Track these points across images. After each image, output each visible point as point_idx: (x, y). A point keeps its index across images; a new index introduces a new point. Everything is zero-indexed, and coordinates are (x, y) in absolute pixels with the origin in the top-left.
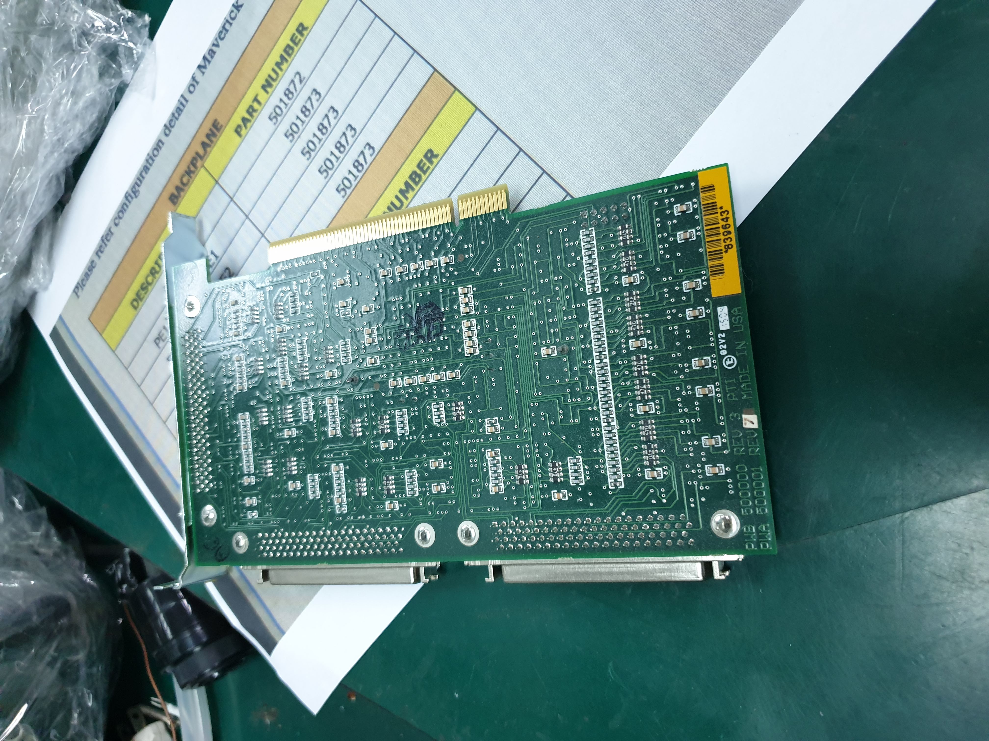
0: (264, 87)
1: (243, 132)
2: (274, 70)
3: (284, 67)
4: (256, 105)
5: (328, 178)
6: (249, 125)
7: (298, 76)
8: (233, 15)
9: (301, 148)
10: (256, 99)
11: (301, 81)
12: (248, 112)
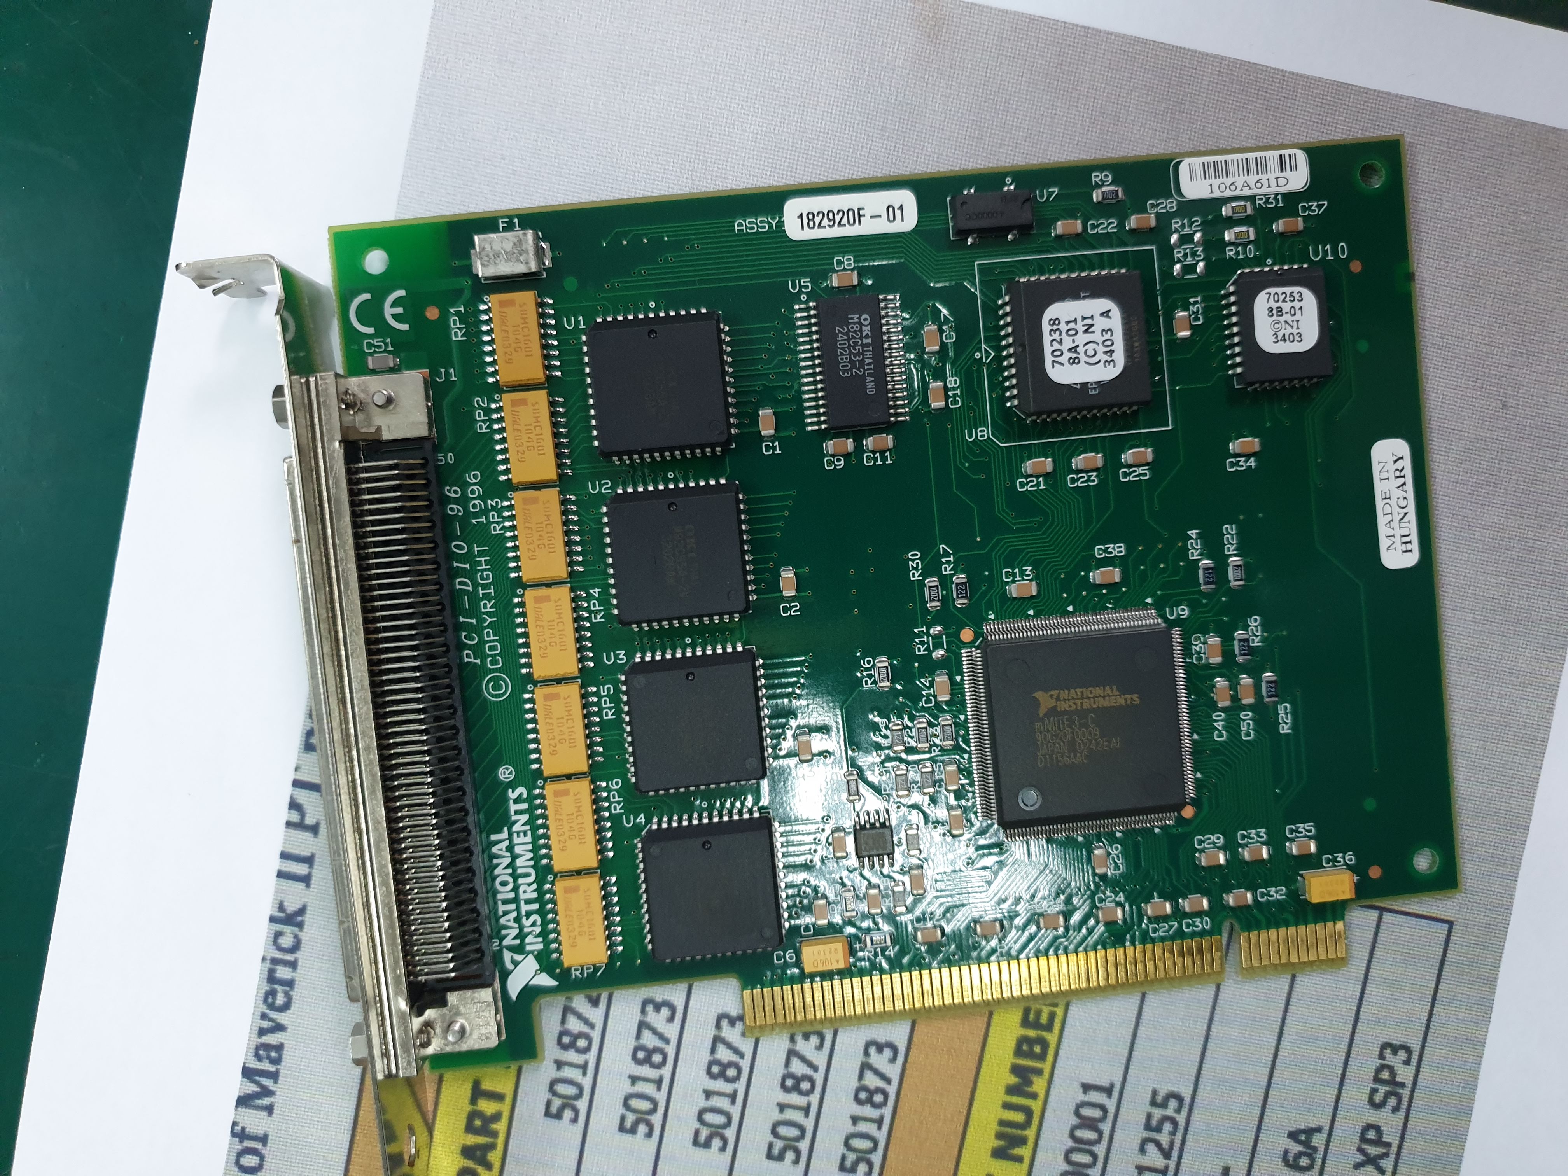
4: (487, 1107)
5: (803, 1159)
6: (494, 1157)
8: (286, 941)
9: (690, 1135)
12: (470, 1129)
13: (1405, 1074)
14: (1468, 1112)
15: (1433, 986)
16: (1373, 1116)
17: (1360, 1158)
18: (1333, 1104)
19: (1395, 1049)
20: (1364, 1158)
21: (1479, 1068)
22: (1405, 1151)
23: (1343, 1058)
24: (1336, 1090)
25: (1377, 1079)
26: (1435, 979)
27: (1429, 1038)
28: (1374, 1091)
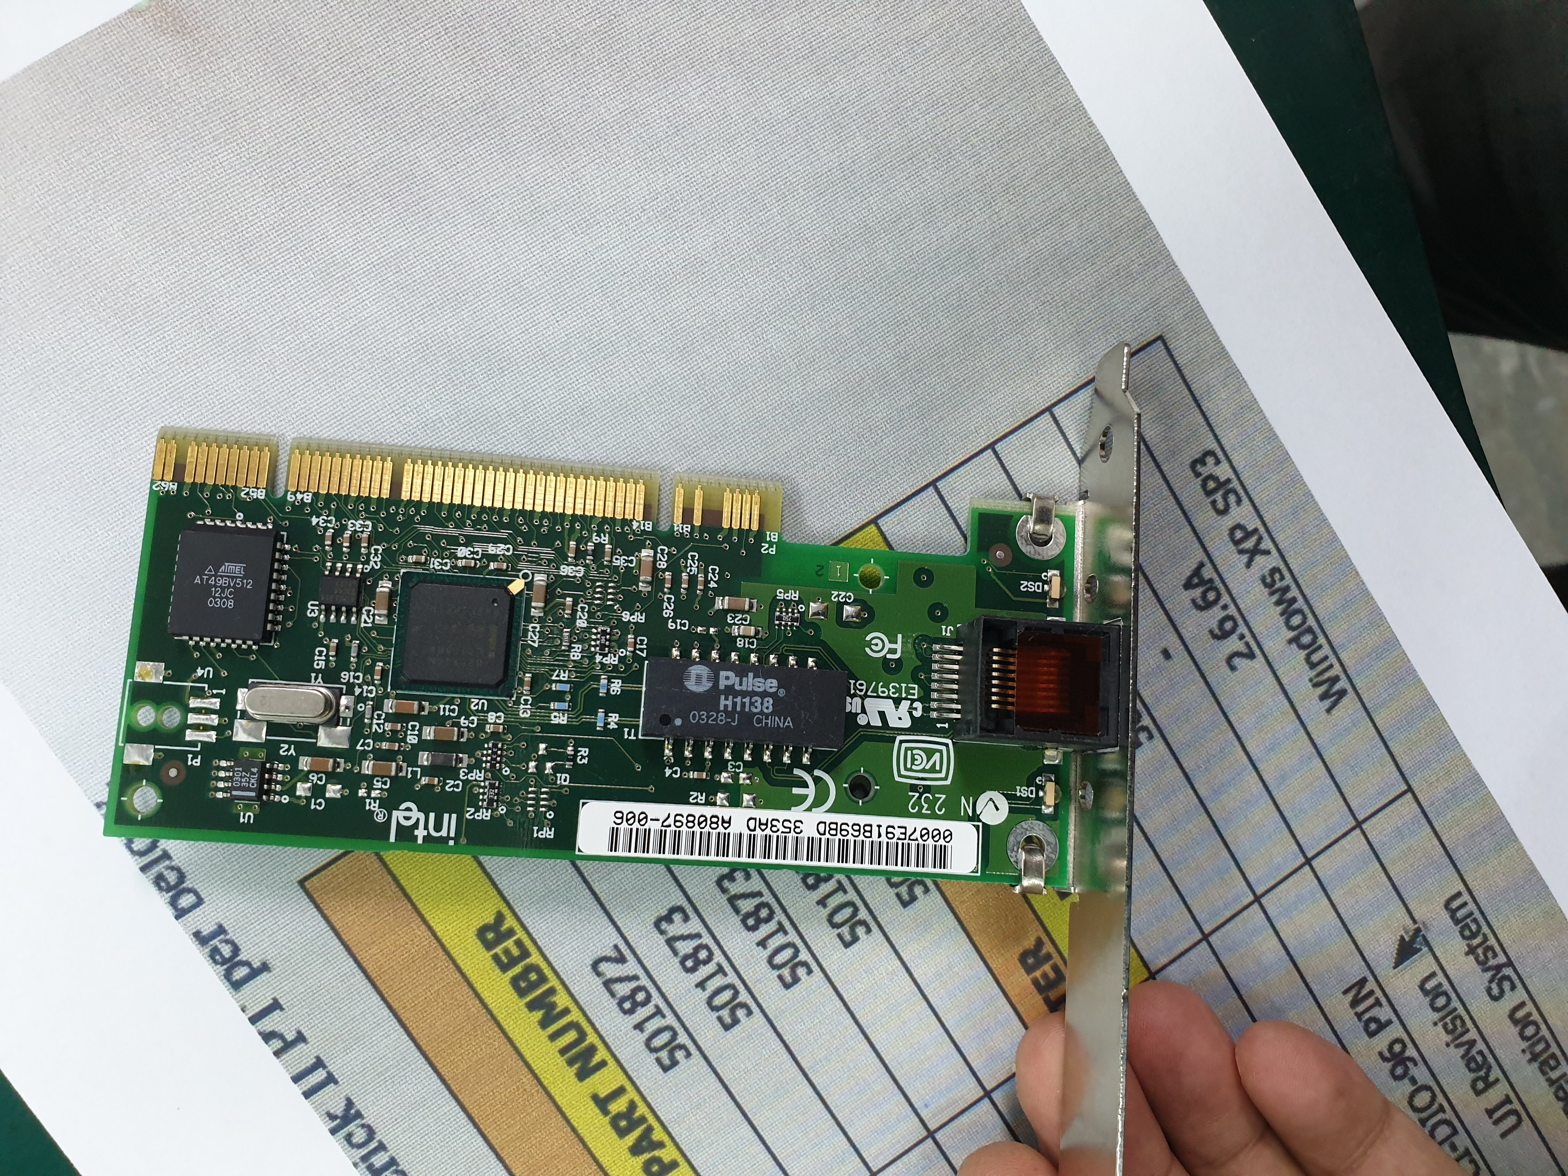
0: (582, 1075)
1: (667, 1154)
2: (553, 1037)
3: (561, 1000)
4: (618, 1106)
5: (872, 924)
6: (658, 1135)
7: (603, 967)
8: (360, 1136)
9: (778, 984)
10: (602, 1103)
11: (621, 959)
12: (622, 1133)
13: (1223, 472)
14: (1287, 457)
15: (1188, 393)
16: (1228, 521)
17: (1245, 558)
18: (1194, 539)
19: (1201, 461)
20: (1248, 555)
21: (1267, 420)
22: (1270, 525)
23: (1173, 500)
24: (1188, 527)
25: (1209, 493)
26: (1184, 387)
27: (1216, 431)
28: (1214, 503)
